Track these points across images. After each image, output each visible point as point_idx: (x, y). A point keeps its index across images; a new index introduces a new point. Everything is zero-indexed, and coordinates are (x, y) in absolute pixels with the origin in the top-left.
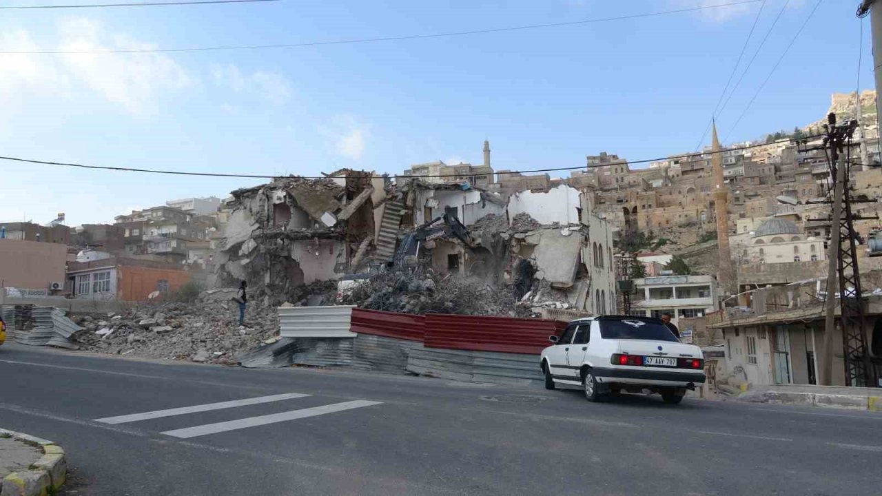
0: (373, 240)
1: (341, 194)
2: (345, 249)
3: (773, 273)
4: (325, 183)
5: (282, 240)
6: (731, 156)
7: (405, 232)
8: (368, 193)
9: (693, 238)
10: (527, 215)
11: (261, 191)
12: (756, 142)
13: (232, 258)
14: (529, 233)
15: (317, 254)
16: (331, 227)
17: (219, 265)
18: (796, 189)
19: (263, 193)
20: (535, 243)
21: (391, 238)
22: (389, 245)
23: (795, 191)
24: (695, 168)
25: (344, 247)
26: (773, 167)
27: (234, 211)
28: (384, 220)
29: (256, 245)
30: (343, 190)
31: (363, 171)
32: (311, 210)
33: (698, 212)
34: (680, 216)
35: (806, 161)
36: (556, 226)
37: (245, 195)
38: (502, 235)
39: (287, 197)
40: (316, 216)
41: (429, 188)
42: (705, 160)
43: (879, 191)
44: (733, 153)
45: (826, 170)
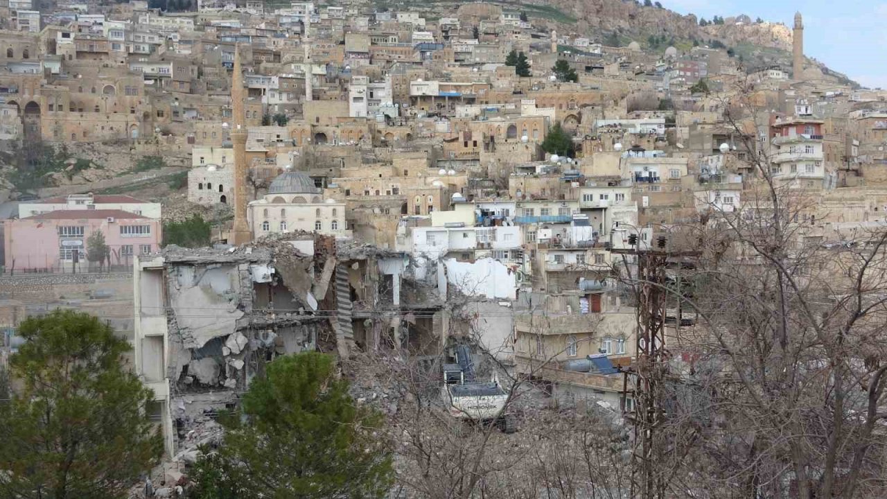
1: (311, 266)
6: (144, 42)
8: (334, 264)
9: (126, 164)
16: (315, 311)
21: (347, 315)
22: (347, 325)
24: (95, 51)
29: (247, 340)
30: (312, 260)
33: (127, 125)
34: (103, 128)
36: (484, 299)
42: (111, 41)
43: (338, 131)
44: (147, 38)
45: (262, 87)
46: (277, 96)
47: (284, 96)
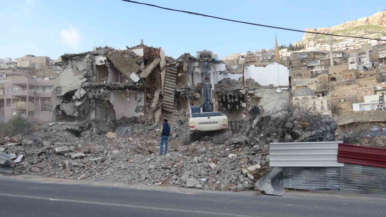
0: (161, 92)
1: (141, 61)
2: (143, 97)
3: (370, 116)
4: (129, 53)
5: (104, 89)
7: (181, 87)
8: (158, 61)
10: (253, 80)
11: (88, 56)
12: (271, 49)
13: (65, 101)
14: (256, 91)
15: (128, 100)
16: (137, 82)
17: (56, 105)
18: (301, 73)
19: (90, 58)
20: (260, 97)
21: (172, 91)
22: (171, 95)
23: (301, 74)
24: (252, 61)
25: (143, 96)
26: (288, 62)
27: (64, 69)
28: (166, 79)
29: (86, 93)
30: (142, 59)
31: (152, 47)
32: (123, 70)
35: (304, 60)
36: (271, 87)
37: (74, 58)
38: (241, 91)
39: (107, 61)
40: (127, 74)
41: (196, 60)
42: (257, 57)
43: (341, 76)
44: (270, 54)
45: (313, 65)
46: (320, 67)
47: (323, 68)
